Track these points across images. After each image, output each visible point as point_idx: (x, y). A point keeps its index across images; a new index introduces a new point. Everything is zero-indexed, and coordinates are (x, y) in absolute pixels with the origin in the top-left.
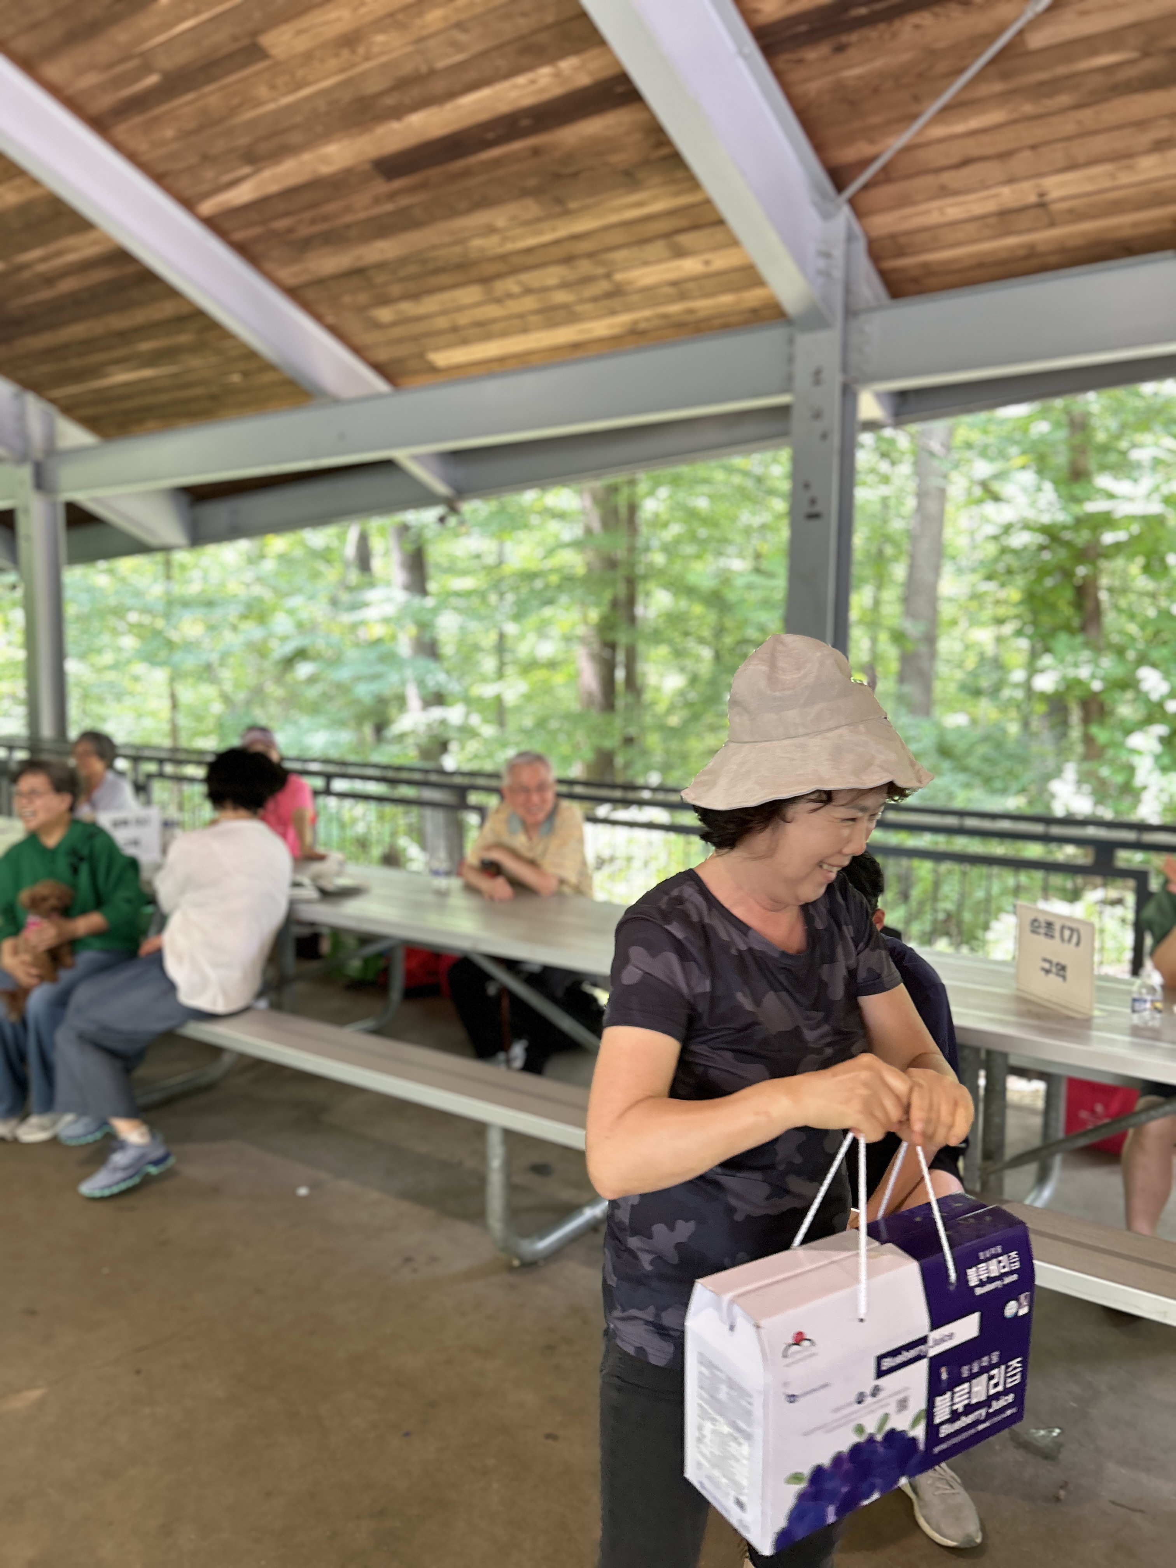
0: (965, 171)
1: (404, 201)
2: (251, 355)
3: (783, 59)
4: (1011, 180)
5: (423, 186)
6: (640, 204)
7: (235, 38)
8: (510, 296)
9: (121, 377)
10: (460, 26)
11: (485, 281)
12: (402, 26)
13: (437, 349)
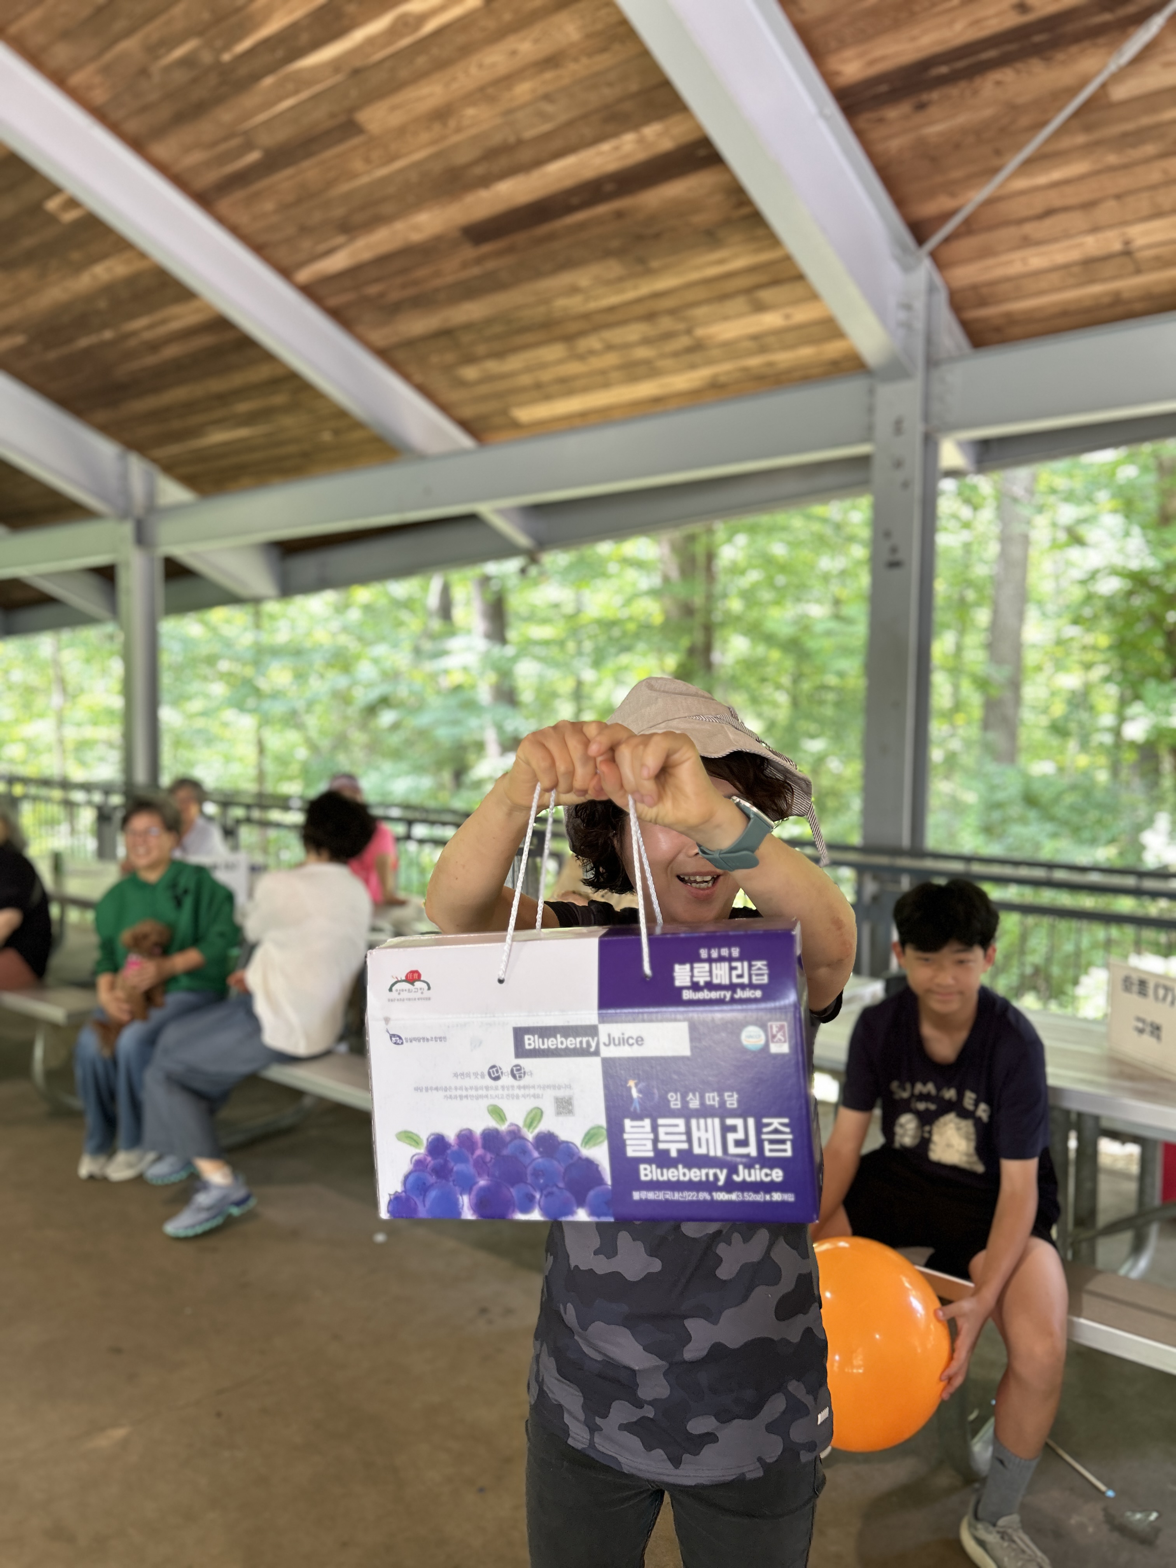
0: (1048, 222)
1: (490, 265)
2: (341, 414)
3: (864, 120)
4: (1095, 229)
5: (511, 250)
6: (721, 262)
7: (333, 115)
8: (592, 353)
9: (218, 437)
10: (547, 97)
11: (569, 338)
12: (492, 100)
13: (522, 404)
